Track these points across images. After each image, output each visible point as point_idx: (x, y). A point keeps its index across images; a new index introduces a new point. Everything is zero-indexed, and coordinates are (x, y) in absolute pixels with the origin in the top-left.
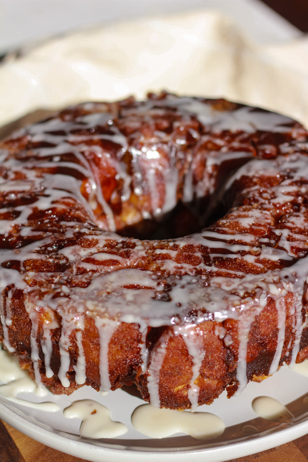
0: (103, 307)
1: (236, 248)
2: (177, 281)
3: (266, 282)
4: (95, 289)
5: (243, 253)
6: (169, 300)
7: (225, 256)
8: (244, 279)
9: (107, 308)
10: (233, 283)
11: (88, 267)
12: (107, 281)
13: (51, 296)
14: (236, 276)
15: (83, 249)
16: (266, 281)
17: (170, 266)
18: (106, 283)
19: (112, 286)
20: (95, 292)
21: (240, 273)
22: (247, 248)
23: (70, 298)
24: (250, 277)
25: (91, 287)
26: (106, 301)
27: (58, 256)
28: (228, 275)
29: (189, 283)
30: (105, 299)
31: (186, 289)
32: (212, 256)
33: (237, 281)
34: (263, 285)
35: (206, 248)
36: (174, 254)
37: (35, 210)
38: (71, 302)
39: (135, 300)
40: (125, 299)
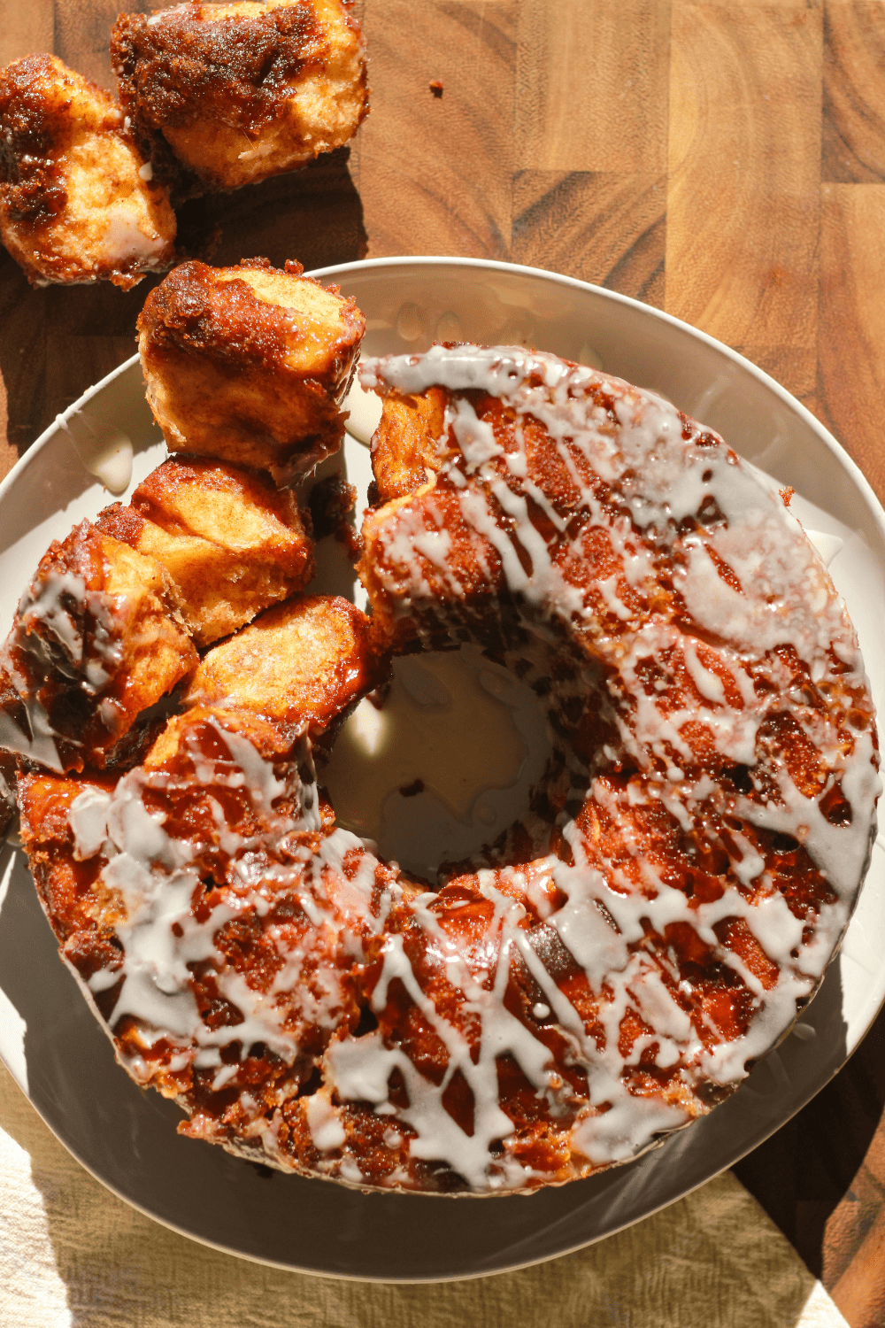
0: (807, 578)
1: (515, 504)
2: (661, 525)
3: (550, 395)
4: (783, 627)
5: (515, 485)
6: (709, 500)
7: (547, 504)
8: (570, 432)
9: (804, 570)
10: (591, 442)
11: (746, 685)
12: (752, 625)
13: (849, 676)
14: (577, 451)
15: (717, 733)
16: (547, 398)
17: (638, 565)
18: (756, 624)
19: (755, 607)
20: (787, 622)
21: (563, 449)
22: (500, 488)
23: (831, 643)
24: (558, 428)
25: (783, 636)
26: (792, 586)
27: (762, 754)
28: (584, 464)
29: (650, 503)
30: (788, 591)
31: (666, 497)
32: (561, 523)
33: (582, 441)
34: (561, 395)
35: (553, 551)
36: (607, 585)
37: (693, 906)
38: (837, 635)
39: (753, 549)
40: (763, 566)
